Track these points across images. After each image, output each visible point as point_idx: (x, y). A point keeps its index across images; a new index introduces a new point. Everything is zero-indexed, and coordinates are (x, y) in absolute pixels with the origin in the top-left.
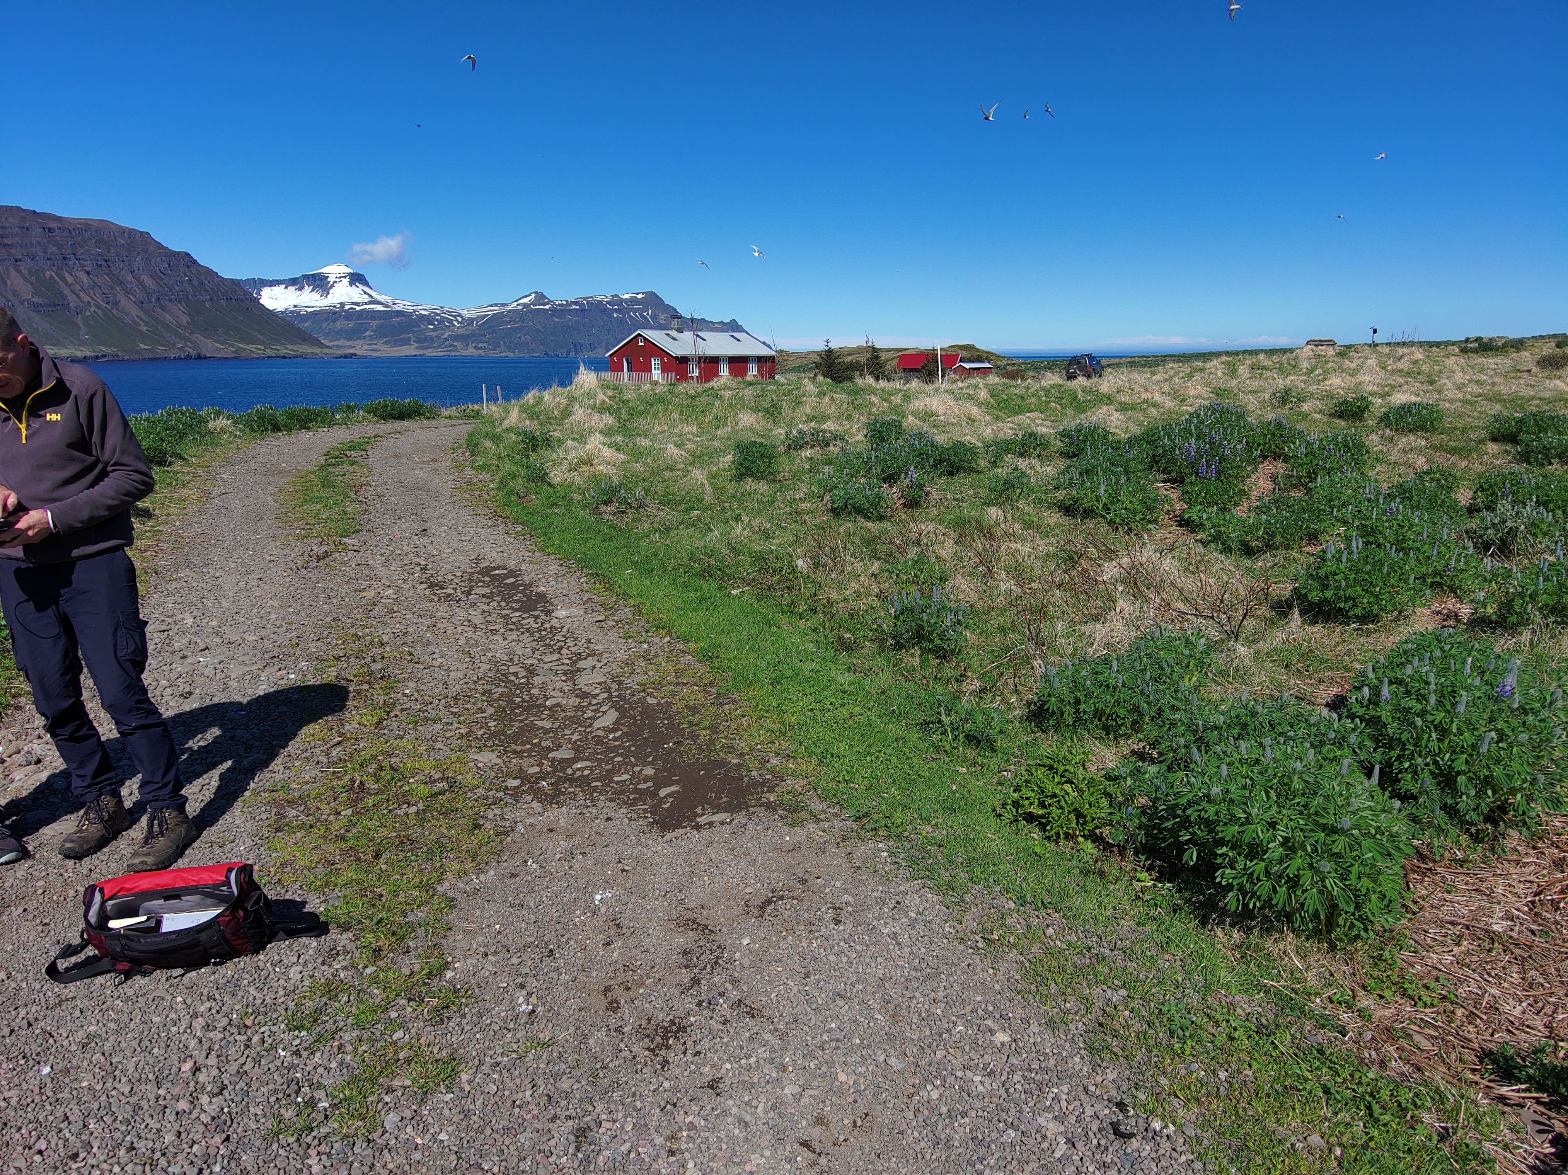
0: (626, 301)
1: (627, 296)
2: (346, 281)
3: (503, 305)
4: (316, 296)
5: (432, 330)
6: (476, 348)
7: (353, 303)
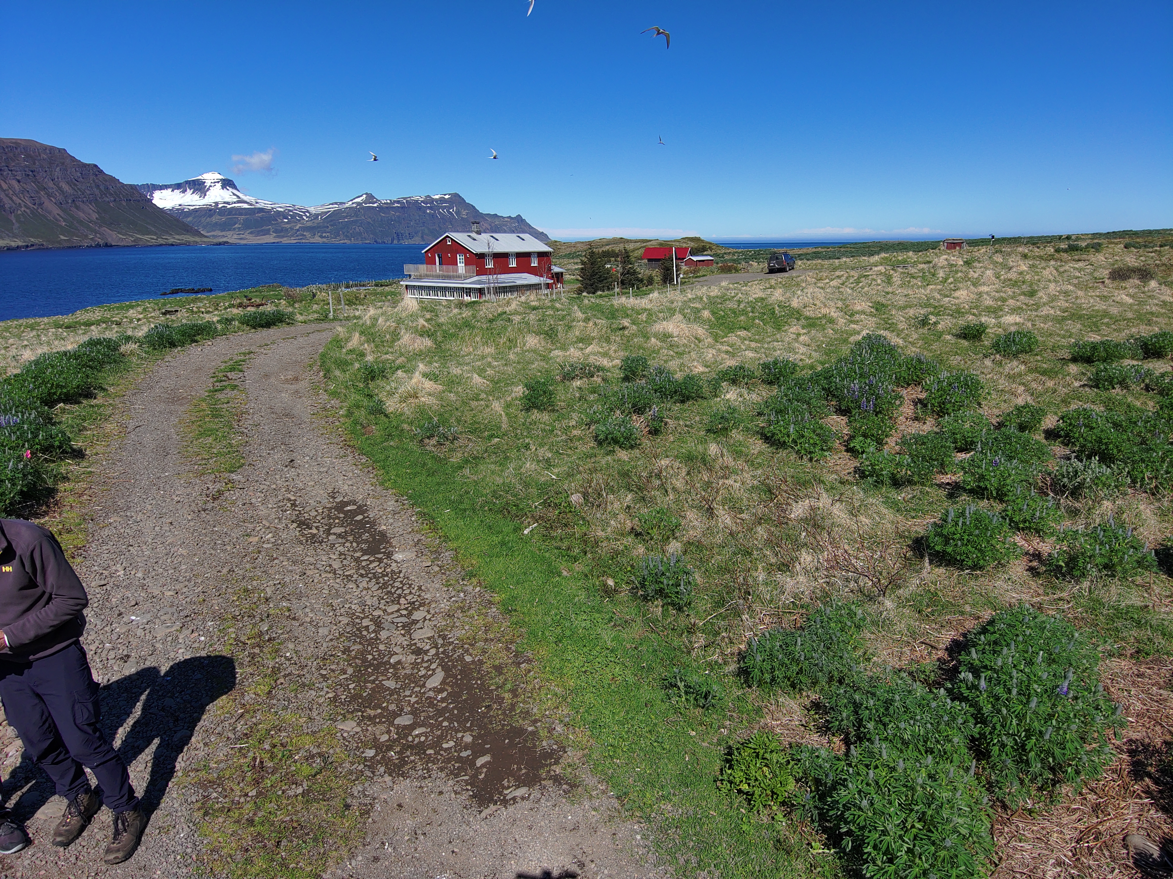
0: (436, 200)
1: (437, 197)
2: (219, 185)
3: (341, 203)
4: (196, 197)
5: (287, 223)
6: (321, 237)
7: (225, 203)
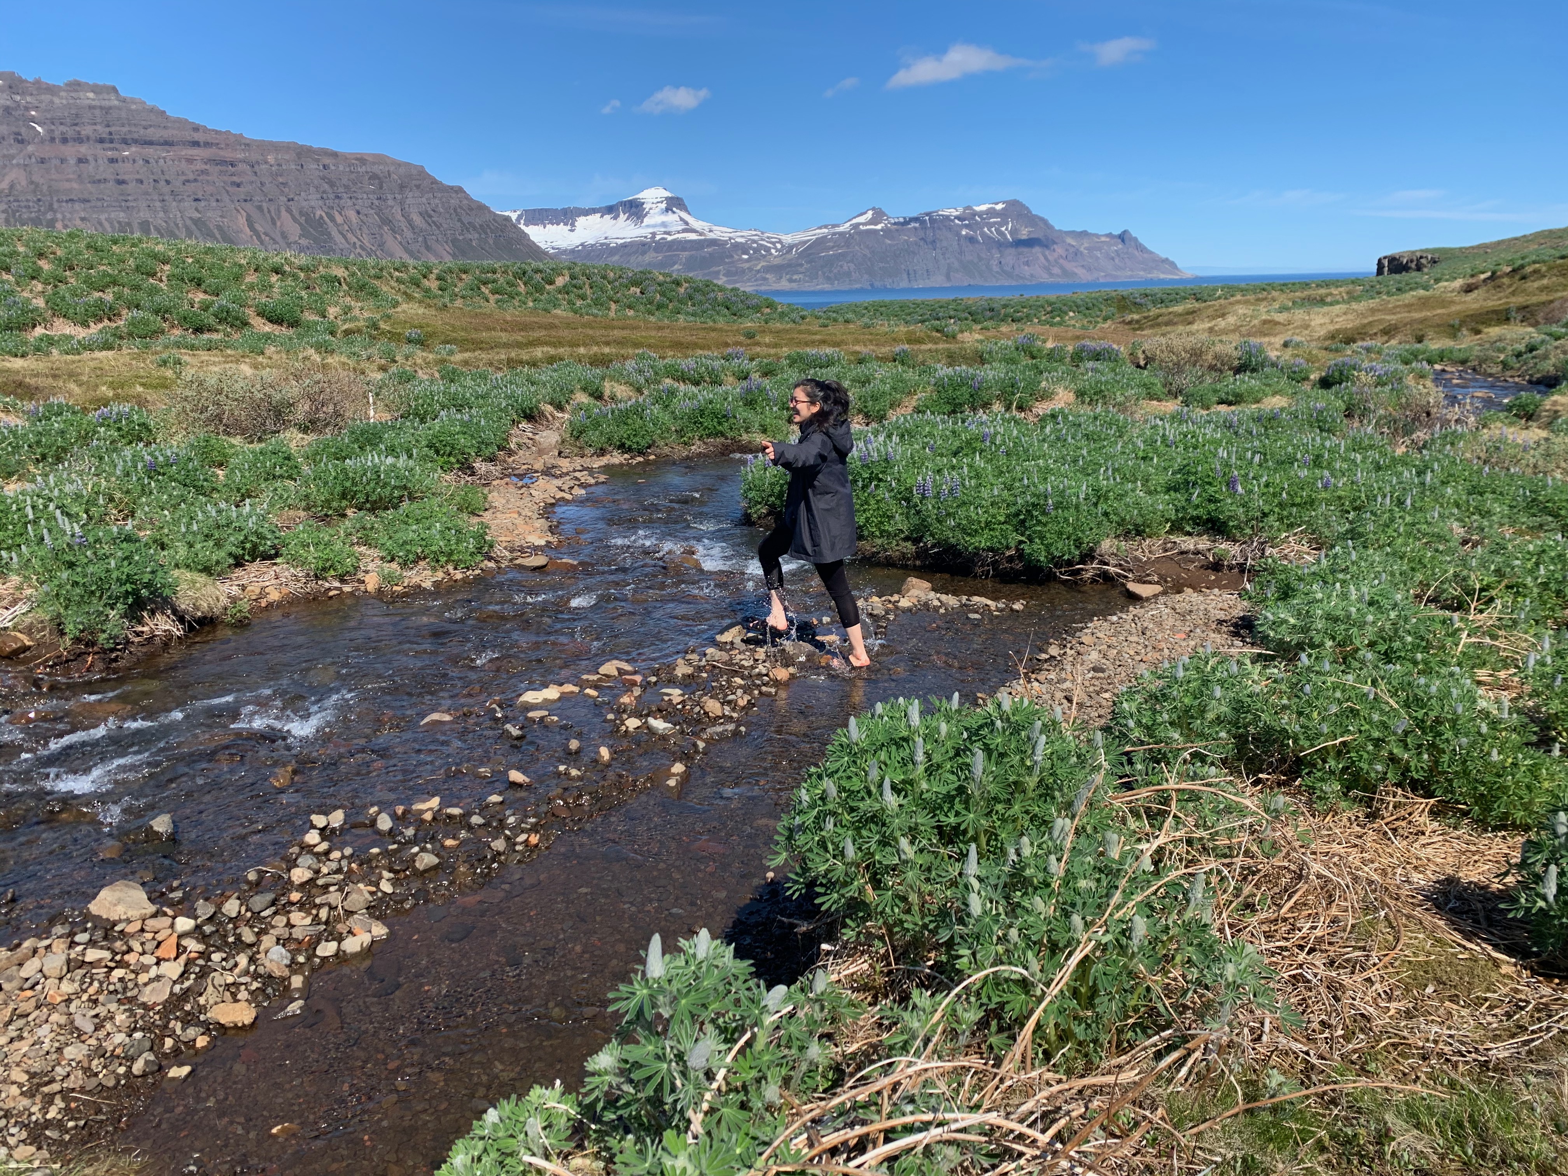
0: (980, 214)
1: (983, 208)
2: (662, 207)
3: (834, 226)
4: (630, 225)
5: (747, 261)
6: (791, 281)
7: (666, 233)
